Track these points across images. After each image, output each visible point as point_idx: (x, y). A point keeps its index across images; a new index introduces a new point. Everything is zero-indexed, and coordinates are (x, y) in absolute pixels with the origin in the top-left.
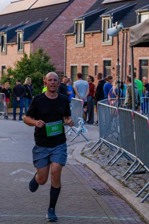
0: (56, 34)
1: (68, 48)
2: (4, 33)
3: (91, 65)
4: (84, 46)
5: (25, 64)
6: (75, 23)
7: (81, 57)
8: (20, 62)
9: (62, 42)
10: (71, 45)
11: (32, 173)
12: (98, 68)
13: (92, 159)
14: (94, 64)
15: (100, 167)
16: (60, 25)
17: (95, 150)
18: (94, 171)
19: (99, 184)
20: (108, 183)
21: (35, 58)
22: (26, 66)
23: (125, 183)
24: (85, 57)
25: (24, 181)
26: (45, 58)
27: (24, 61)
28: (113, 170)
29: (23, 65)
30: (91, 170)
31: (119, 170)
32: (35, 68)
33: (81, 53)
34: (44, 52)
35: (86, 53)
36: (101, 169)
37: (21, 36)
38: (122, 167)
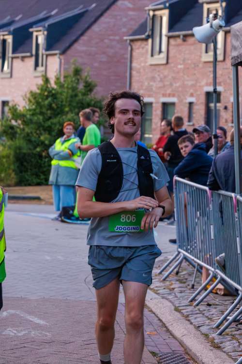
0: (112, 37)
1: (134, 65)
2: (6, 33)
3: (181, 101)
4: (167, 63)
5: (45, 97)
6: (149, 15)
7: (161, 85)
8: (36, 94)
9: (124, 54)
10: (142, 59)
11: (31, 319)
12: (196, 108)
13: (158, 292)
14: (186, 99)
15: (173, 308)
16: (121, 19)
17: (167, 274)
18: (159, 316)
19: (165, 343)
20: (182, 341)
21: (66, 85)
22: (46, 102)
23: (216, 341)
24: (167, 83)
25: (13, 334)
26: (85, 86)
27: (43, 92)
28: (197, 314)
29: (40, 100)
30: (153, 315)
31: (210, 315)
32: (65, 105)
33: (161, 75)
34: (84, 74)
35: (170, 77)
36: (174, 312)
37: (41, 40)
38: (215, 308)
